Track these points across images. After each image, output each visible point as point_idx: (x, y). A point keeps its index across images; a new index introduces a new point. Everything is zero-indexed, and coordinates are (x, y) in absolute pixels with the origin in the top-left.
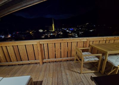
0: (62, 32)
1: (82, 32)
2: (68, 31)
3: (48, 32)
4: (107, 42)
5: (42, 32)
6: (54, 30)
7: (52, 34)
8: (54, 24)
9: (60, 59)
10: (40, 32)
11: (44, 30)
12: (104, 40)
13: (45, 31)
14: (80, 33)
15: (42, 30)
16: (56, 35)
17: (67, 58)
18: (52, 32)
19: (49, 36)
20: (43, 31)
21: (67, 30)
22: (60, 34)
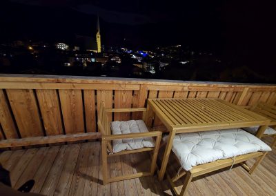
0: (121, 56)
1: (166, 64)
2: (134, 57)
3: (83, 53)
4: (192, 95)
5: (65, 50)
6: (99, 51)
7: (93, 60)
8: (100, 34)
9: (61, 138)
10: (61, 50)
11: (71, 47)
12: (183, 91)
13: (76, 48)
14: (162, 65)
15: (66, 44)
16: (104, 63)
17: (84, 135)
18: (95, 56)
19: (86, 65)
20: (69, 48)
21: (133, 53)
22: (114, 62)
